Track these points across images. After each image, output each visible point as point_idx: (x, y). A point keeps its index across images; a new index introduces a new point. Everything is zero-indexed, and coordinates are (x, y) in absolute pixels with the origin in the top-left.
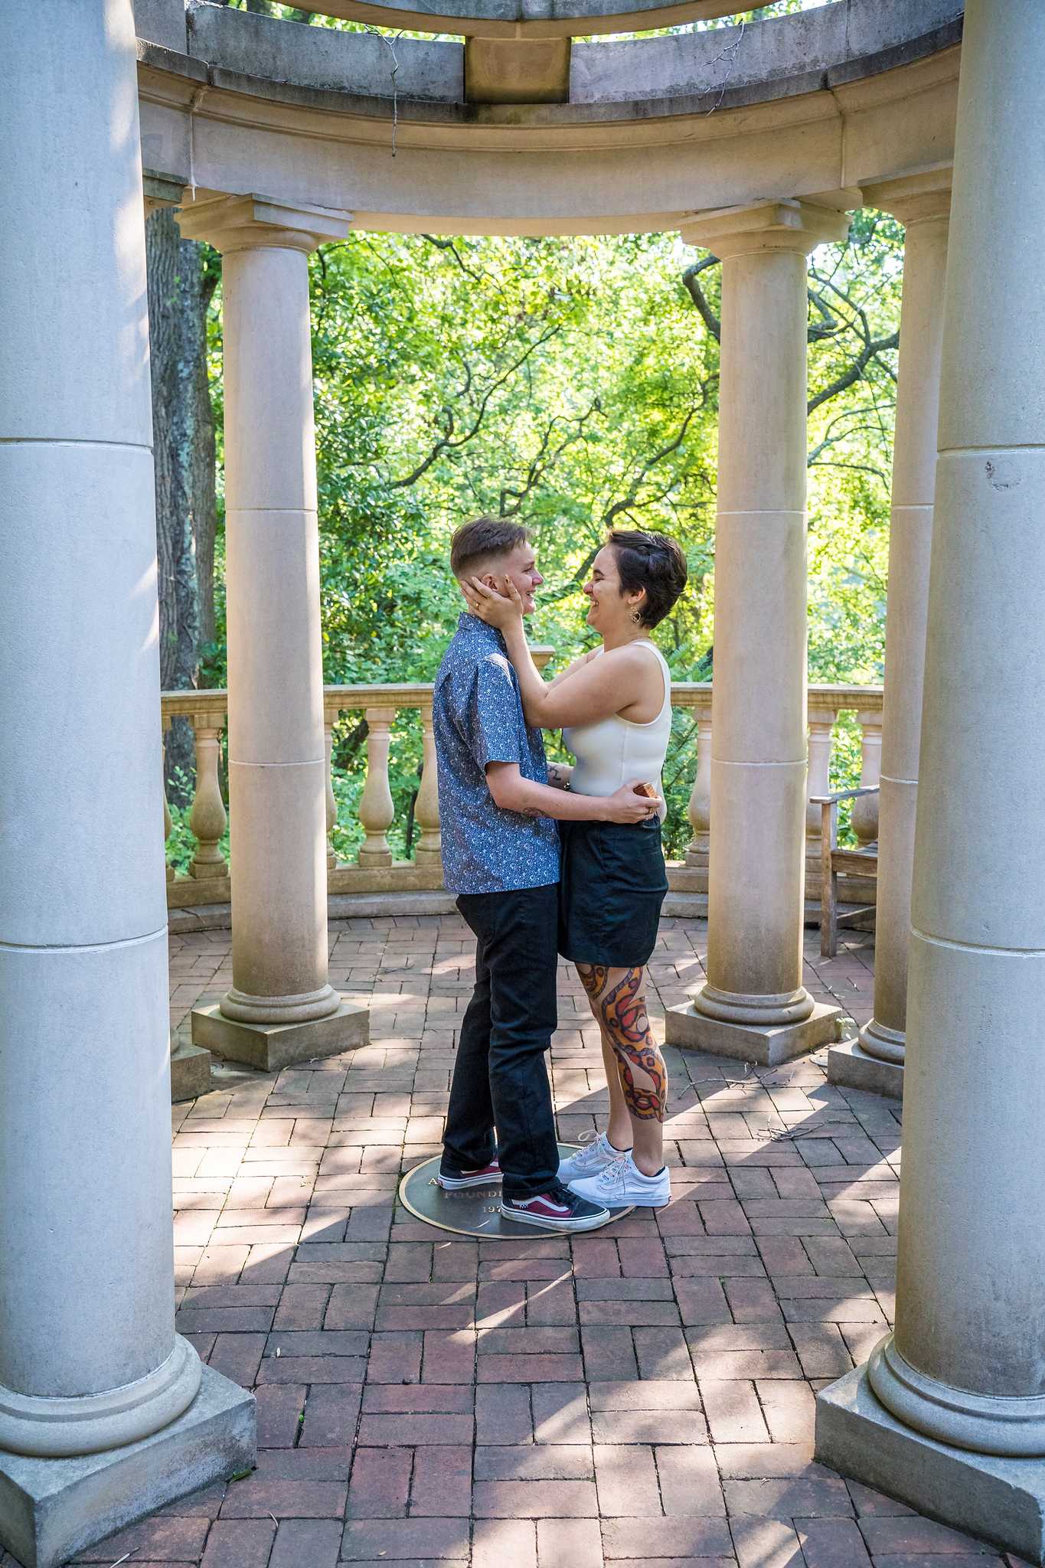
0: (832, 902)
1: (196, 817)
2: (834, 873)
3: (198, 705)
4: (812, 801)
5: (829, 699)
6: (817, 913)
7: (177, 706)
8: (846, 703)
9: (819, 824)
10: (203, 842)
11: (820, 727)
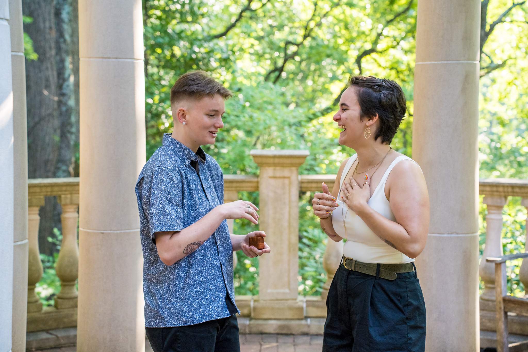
0: (505, 334)
1: (60, 266)
2: (506, 313)
3: (64, 188)
4: (488, 261)
5: (501, 189)
6: (495, 341)
7: (49, 189)
8: (513, 192)
9: (493, 276)
10: (65, 283)
11: (493, 208)
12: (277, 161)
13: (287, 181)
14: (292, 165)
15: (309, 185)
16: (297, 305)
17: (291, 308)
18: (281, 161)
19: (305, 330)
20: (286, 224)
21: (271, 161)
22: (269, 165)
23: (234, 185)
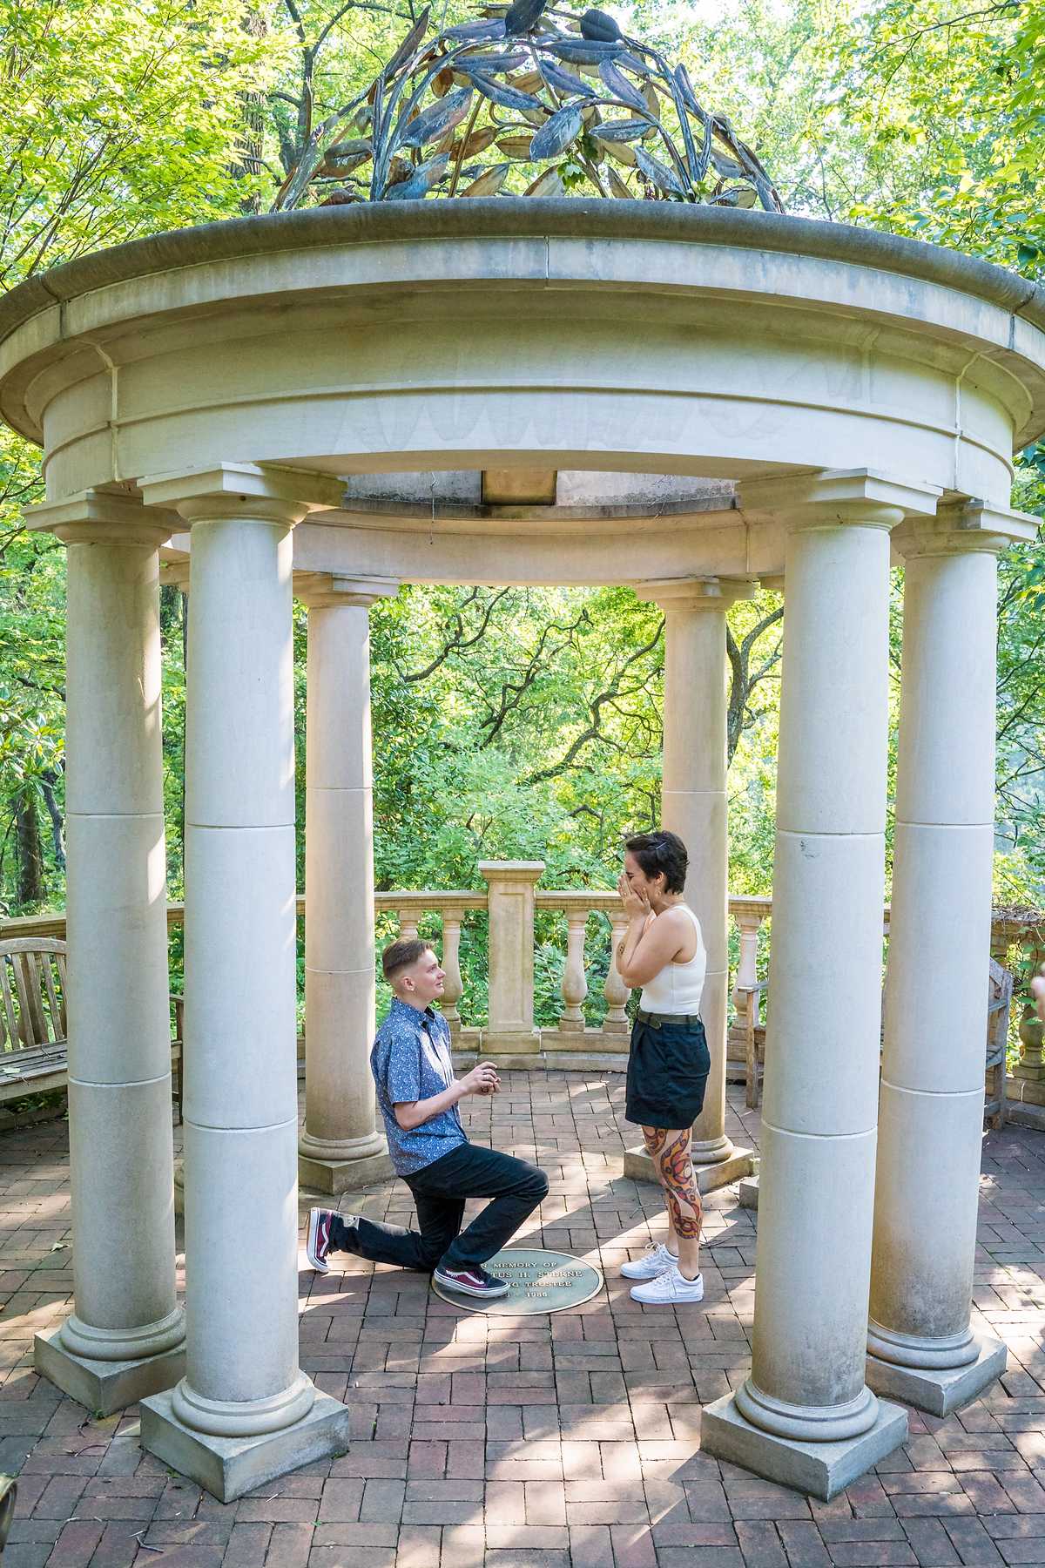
12: (508, 875)
13: (520, 898)
14: (526, 880)
15: (546, 903)
16: (531, 1038)
17: (524, 1041)
18: (514, 875)
19: (541, 1065)
20: (519, 947)
21: (503, 875)
22: (500, 880)
23: (460, 902)
